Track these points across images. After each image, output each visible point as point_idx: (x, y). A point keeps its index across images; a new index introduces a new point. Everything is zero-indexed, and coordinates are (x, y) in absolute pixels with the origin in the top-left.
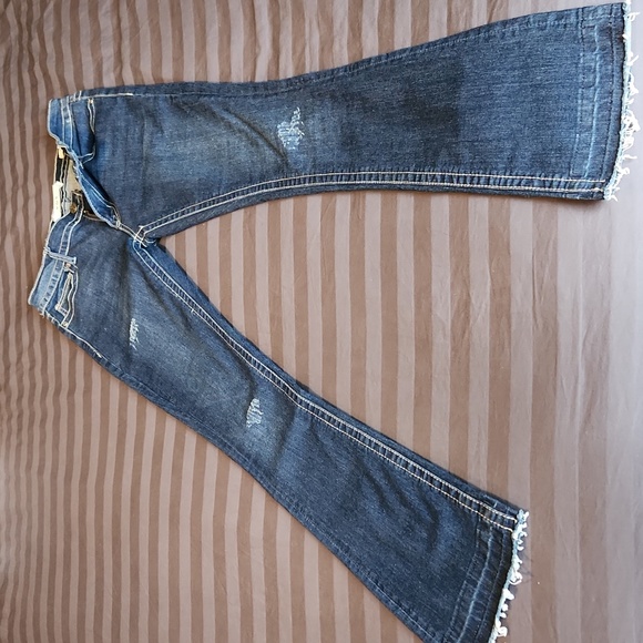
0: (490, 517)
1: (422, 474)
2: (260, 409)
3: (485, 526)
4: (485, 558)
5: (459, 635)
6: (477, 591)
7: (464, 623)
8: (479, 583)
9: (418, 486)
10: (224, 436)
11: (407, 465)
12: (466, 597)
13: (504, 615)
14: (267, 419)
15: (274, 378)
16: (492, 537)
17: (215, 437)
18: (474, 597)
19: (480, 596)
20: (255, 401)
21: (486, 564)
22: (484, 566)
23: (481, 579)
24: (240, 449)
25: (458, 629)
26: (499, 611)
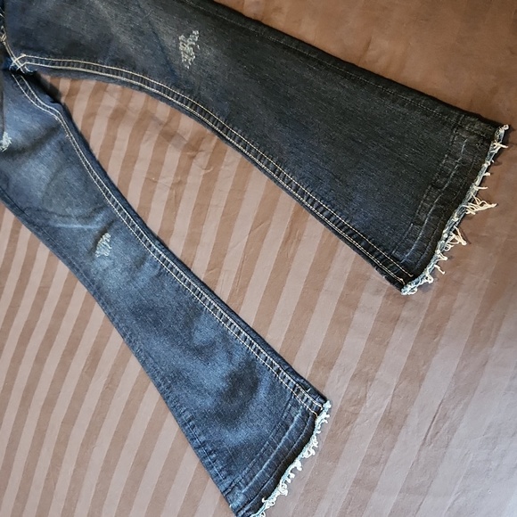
0: (302, 398)
1: (251, 344)
2: (110, 243)
3: (296, 405)
4: (287, 428)
5: (247, 484)
6: (275, 452)
7: (254, 476)
8: (279, 447)
9: (246, 353)
10: (73, 258)
11: (239, 333)
12: (265, 454)
13: (289, 481)
14: (115, 254)
15: (129, 221)
16: (300, 414)
17: (65, 257)
18: (272, 457)
19: (276, 458)
20: (108, 235)
21: (287, 434)
22: (284, 435)
23: (281, 444)
24: (87, 273)
25: (248, 480)
26: (286, 474)
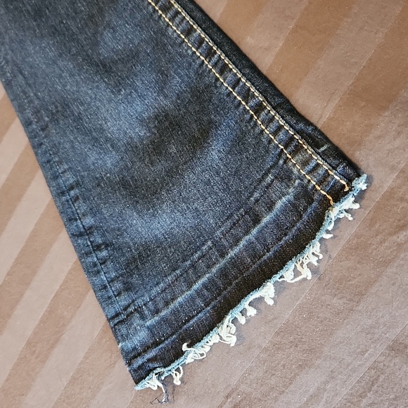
0: (305, 163)
1: (210, 53)
3: (286, 177)
5: (157, 311)
6: (222, 262)
8: (232, 253)
9: (197, 73)
11: (189, 32)
12: (202, 264)
13: (242, 320)
16: (290, 197)
18: (214, 270)
19: (223, 273)
21: (254, 231)
22: (247, 232)
23: (236, 250)
25: (161, 305)
26: (240, 308)
